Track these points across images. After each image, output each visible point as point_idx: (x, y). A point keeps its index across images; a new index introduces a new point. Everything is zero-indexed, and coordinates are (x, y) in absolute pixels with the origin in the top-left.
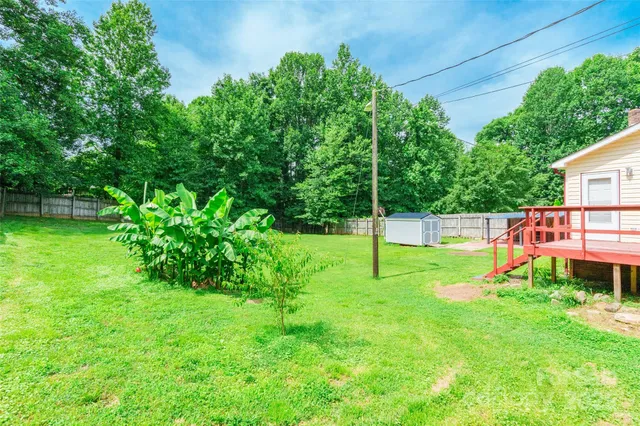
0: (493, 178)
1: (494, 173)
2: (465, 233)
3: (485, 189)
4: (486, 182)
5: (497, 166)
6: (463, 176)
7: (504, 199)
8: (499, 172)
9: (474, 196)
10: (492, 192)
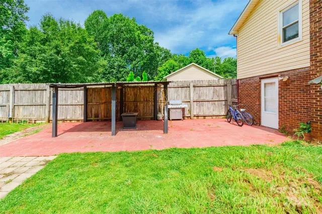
0: (66, 50)
1: (68, 46)
2: (21, 114)
3: (57, 61)
4: (58, 53)
5: (69, 39)
6: (31, 43)
7: (77, 75)
8: (72, 44)
9: (42, 67)
10: (64, 64)
